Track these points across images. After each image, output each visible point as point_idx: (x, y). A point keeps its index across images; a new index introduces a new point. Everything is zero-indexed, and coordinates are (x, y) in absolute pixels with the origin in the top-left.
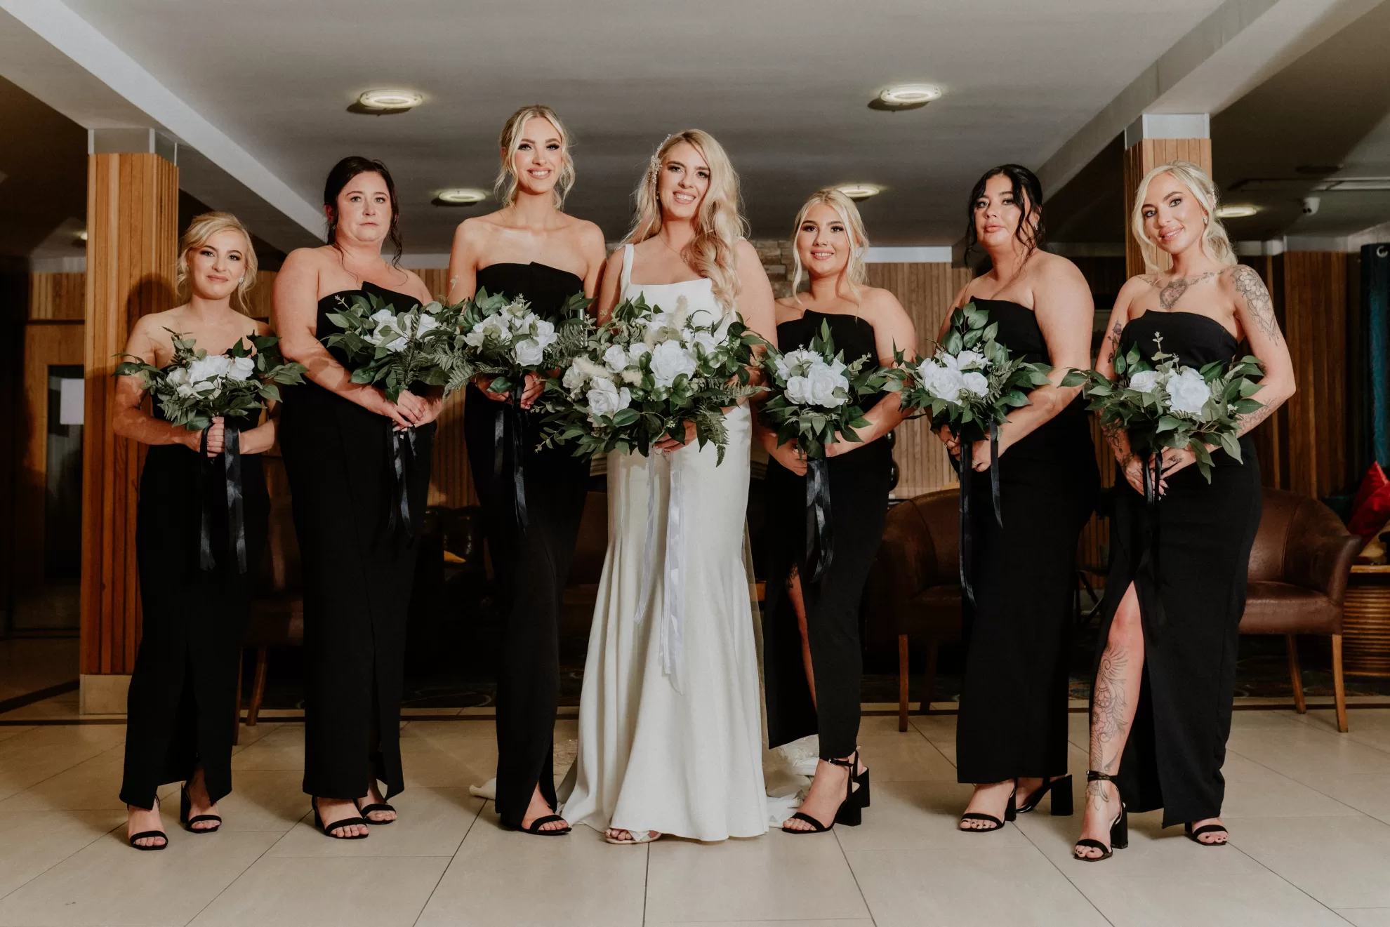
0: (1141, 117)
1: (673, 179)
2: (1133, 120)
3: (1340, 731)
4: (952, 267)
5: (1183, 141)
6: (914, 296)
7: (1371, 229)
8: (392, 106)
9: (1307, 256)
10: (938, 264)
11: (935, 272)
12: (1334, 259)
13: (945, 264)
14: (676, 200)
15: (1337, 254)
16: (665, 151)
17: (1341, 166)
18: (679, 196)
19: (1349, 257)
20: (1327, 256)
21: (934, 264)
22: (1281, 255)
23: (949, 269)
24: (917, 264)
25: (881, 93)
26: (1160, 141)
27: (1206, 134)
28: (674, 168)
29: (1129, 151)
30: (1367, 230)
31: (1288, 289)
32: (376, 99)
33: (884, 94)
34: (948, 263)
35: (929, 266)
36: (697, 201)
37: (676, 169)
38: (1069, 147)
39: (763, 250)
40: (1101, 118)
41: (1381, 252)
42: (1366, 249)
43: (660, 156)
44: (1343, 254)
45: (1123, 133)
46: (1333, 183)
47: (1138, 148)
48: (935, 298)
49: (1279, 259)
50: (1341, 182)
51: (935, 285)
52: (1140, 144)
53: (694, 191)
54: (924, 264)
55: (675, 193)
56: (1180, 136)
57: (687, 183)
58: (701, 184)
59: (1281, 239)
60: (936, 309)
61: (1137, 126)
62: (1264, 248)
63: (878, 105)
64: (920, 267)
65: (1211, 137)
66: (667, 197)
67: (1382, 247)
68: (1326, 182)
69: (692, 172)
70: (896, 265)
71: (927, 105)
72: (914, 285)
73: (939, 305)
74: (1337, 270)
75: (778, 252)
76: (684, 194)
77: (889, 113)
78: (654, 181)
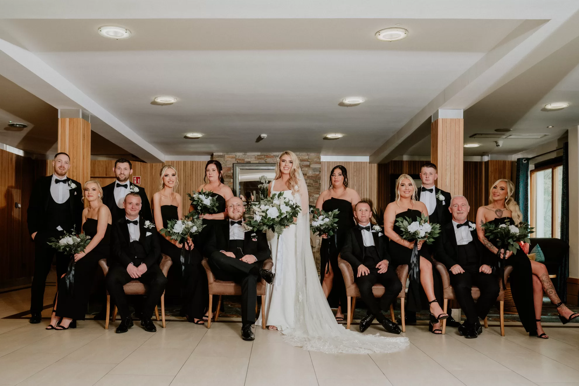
0: (438, 110)
1: (283, 164)
2: (435, 112)
3: (501, 335)
4: (369, 164)
5: (453, 119)
6: (355, 173)
7: (521, 152)
8: (166, 102)
9: (497, 162)
10: (364, 162)
11: (363, 166)
12: (507, 163)
13: (367, 162)
14: (284, 169)
15: (508, 161)
16: (281, 157)
17: (511, 129)
18: (285, 168)
19: (512, 163)
20: (504, 162)
21: (363, 162)
22: (488, 161)
23: (368, 164)
24: (357, 162)
25: (343, 100)
26: (445, 119)
27: (461, 117)
28: (283, 161)
29: (433, 123)
30: (519, 153)
31: (490, 173)
32: (160, 100)
33: (344, 100)
34: (368, 162)
35: (361, 163)
36: (290, 169)
37: (284, 161)
38: (411, 121)
39: (302, 156)
40: (423, 110)
41: (524, 161)
42: (519, 160)
43: (280, 158)
44: (511, 161)
45: (431, 116)
46: (508, 136)
47: (436, 122)
48: (363, 174)
49: (487, 163)
50: (511, 135)
51: (363, 170)
52: (437, 120)
53: (288, 167)
54: (359, 162)
55: (284, 167)
56: (452, 118)
57: (287, 165)
58: (290, 165)
59: (488, 156)
60: (363, 178)
61: (436, 114)
62: (482, 159)
63: (342, 104)
64: (358, 164)
65: (463, 118)
66: (282, 168)
67: (525, 159)
68: (506, 135)
69: (288, 162)
70: (349, 162)
71: (360, 105)
72: (355, 170)
73: (364, 177)
74: (508, 167)
75: (307, 157)
76: (286, 168)
77: (346, 107)
78: (279, 165)
